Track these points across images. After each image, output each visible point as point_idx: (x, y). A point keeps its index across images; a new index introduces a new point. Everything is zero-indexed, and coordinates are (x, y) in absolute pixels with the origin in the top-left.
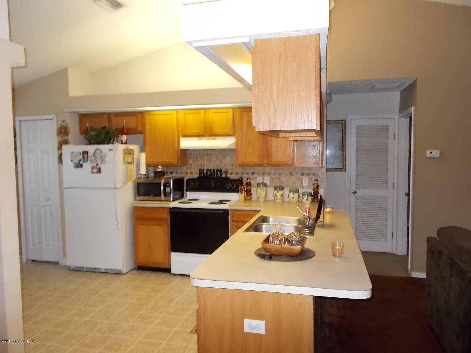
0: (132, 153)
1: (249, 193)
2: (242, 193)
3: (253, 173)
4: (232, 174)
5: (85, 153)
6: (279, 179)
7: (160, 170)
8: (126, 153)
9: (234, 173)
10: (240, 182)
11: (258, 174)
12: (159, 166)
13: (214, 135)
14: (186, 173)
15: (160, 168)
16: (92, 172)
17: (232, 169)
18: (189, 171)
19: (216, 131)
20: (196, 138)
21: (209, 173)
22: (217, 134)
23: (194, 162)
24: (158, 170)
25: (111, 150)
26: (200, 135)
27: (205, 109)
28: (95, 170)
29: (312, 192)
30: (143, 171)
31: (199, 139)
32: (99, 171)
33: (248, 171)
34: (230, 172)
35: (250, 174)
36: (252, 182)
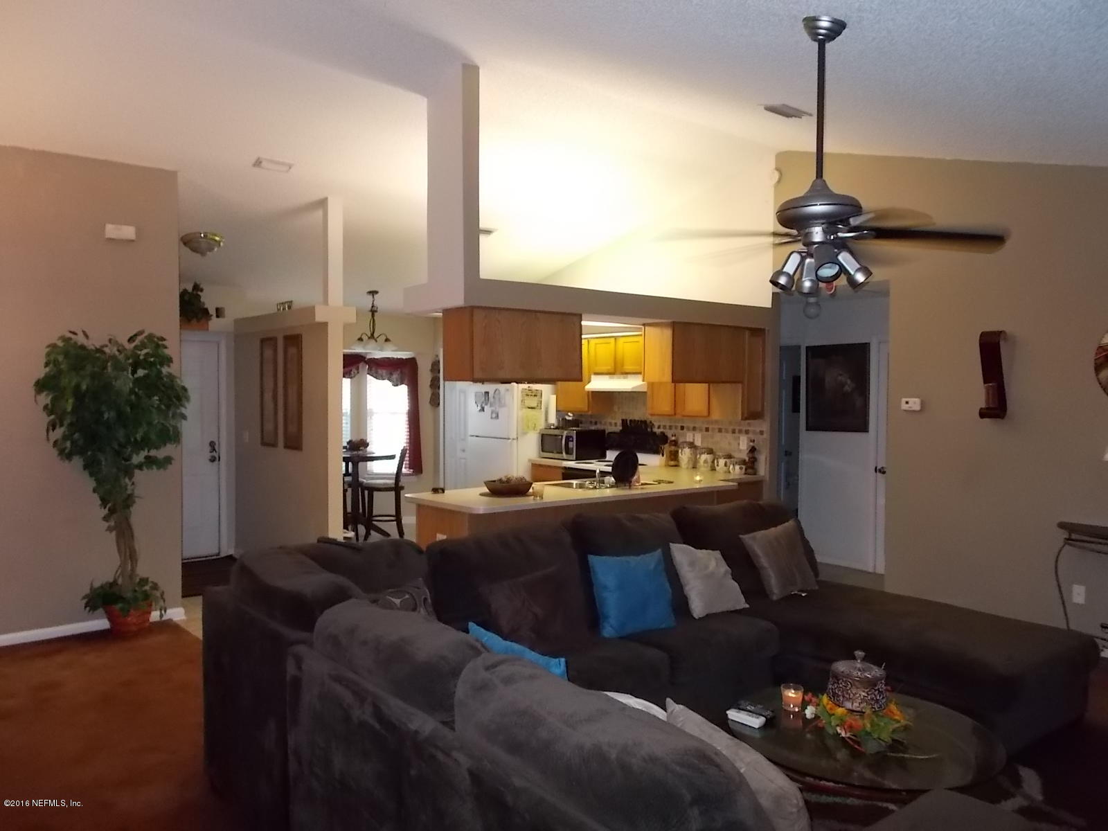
0: (539, 394)
1: (674, 457)
2: (663, 455)
3: (682, 428)
4: (659, 427)
5: (487, 393)
6: (712, 437)
7: (570, 418)
8: (527, 395)
9: (662, 427)
10: (664, 438)
11: (688, 429)
12: (569, 414)
13: (626, 374)
14: (611, 424)
15: (570, 416)
16: (492, 418)
17: (659, 421)
18: (613, 421)
19: (628, 368)
20: (607, 376)
21: (633, 425)
22: (627, 371)
23: (619, 408)
24: (568, 418)
25: (508, 390)
26: (611, 373)
27: (615, 338)
28: (494, 415)
29: (747, 459)
30: (553, 420)
31: (610, 378)
32: (497, 417)
33: (677, 424)
34: (656, 424)
35: (679, 428)
36: (681, 440)
